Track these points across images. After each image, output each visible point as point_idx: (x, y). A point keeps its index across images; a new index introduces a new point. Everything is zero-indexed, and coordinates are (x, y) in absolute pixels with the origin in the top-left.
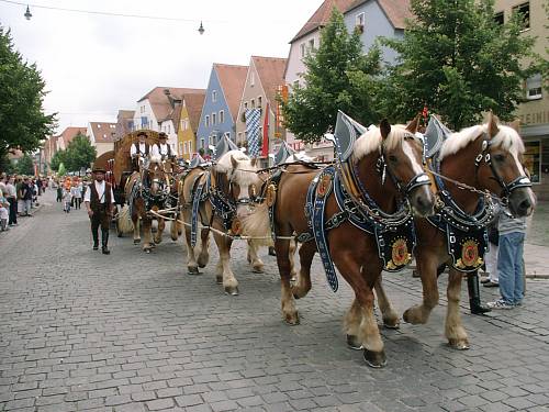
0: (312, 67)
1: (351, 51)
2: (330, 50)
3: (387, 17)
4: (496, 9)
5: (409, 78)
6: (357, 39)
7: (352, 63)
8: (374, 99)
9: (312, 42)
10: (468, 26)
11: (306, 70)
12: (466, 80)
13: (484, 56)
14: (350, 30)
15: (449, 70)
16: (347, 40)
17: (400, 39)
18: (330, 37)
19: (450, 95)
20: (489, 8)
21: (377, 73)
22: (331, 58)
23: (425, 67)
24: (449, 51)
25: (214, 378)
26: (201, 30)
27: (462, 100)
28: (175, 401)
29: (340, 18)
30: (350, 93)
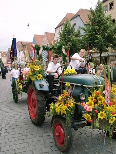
0: (61, 35)
1: (72, 31)
2: (66, 30)
3: (82, 21)
4: (112, 18)
5: (88, 38)
6: (73, 27)
7: (72, 34)
8: (78, 44)
9: (61, 28)
10: (104, 23)
11: (59, 36)
12: (104, 39)
13: (109, 32)
14: (72, 25)
15: (98, 36)
16: (71, 28)
17: (85, 27)
18: (66, 27)
19: (99, 43)
20: (110, 18)
21: (79, 37)
22: (66, 33)
23: (92, 35)
24: (99, 30)
25: (19, 124)
26: (28, 25)
27: (102, 44)
28: (6, 131)
29: (69, 21)
30: (72, 42)
